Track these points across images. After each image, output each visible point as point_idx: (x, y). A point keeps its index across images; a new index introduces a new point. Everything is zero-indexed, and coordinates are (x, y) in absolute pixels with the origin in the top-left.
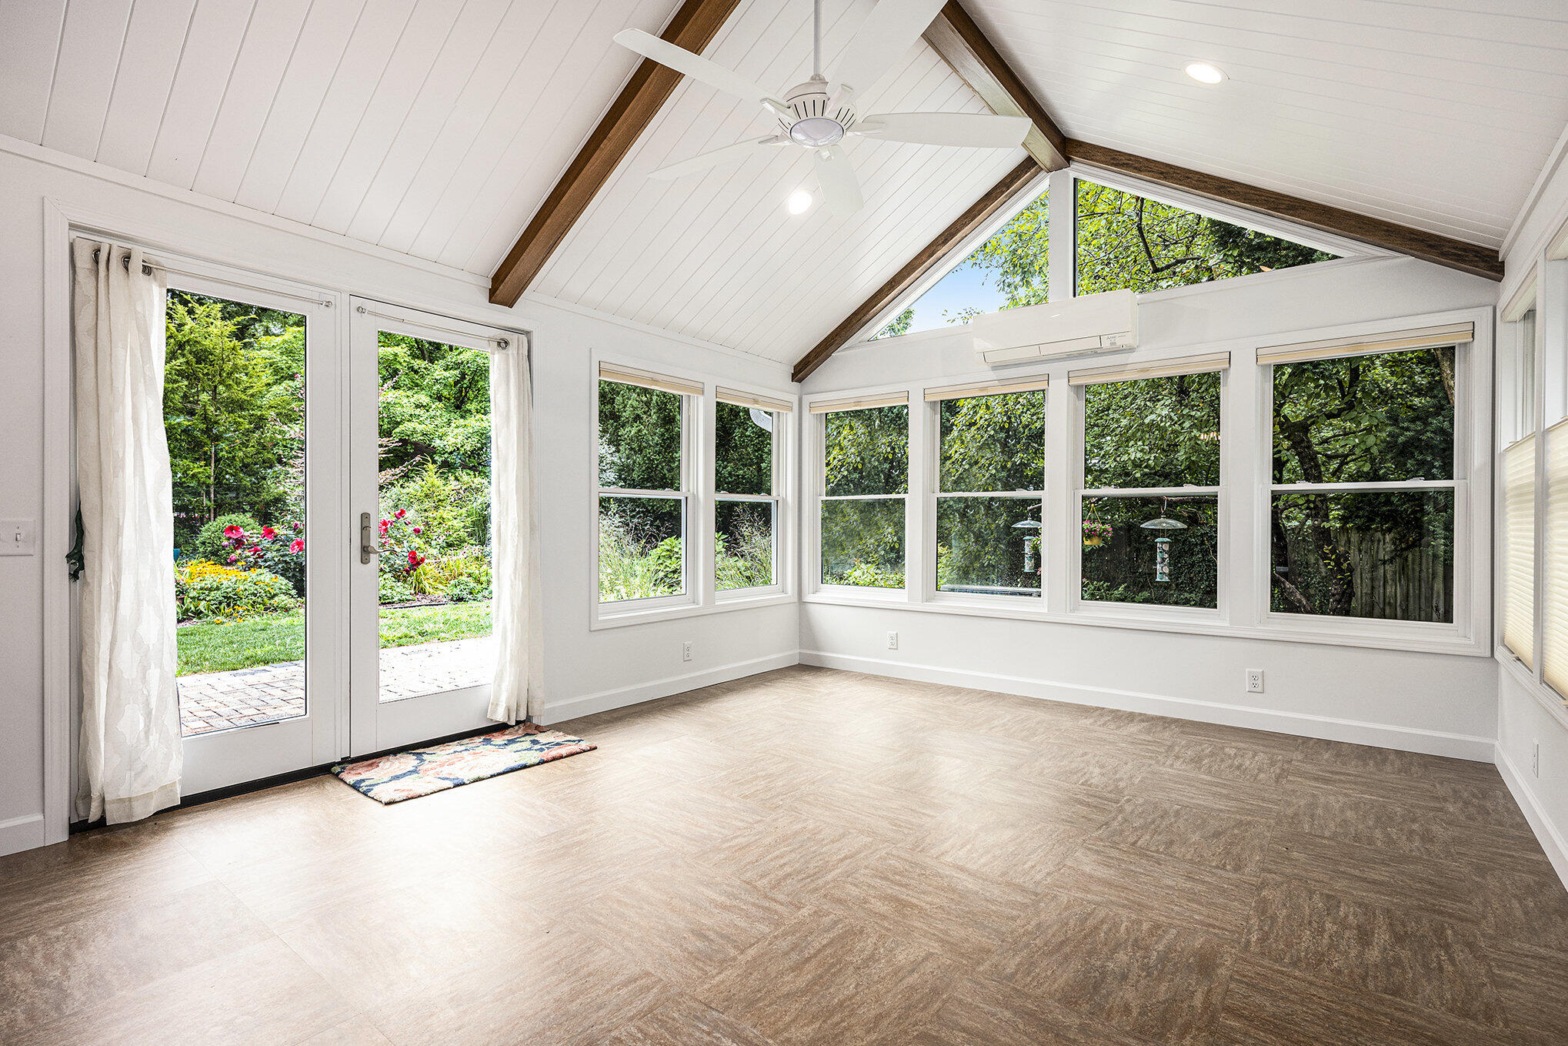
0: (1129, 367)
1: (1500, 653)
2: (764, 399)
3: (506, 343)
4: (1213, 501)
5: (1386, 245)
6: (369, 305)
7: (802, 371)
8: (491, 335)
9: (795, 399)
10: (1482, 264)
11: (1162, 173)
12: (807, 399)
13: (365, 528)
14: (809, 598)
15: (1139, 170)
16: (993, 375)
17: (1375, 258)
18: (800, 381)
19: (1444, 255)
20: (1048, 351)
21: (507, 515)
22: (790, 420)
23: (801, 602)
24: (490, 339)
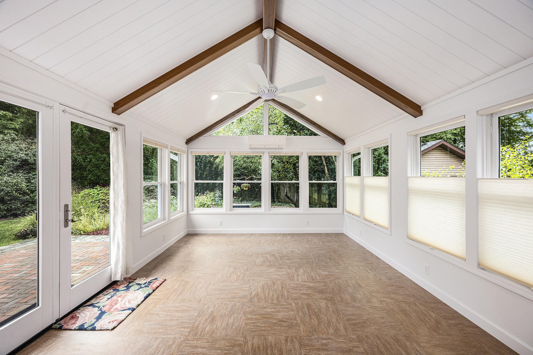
0: (282, 153)
1: (345, 213)
2: (181, 150)
3: (116, 129)
4: (299, 184)
5: (329, 135)
6: (67, 109)
7: (189, 141)
8: (111, 125)
9: (186, 150)
10: (342, 142)
11: (290, 110)
12: (190, 150)
13: (66, 211)
14: (191, 212)
15: (286, 108)
16: (250, 150)
17: (325, 137)
18: (187, 144)
19: (337, 139)
20: (266, 147)
21: (118, 198)
22: (185, 156)
23: (188, 214)
24: (110, 127)
